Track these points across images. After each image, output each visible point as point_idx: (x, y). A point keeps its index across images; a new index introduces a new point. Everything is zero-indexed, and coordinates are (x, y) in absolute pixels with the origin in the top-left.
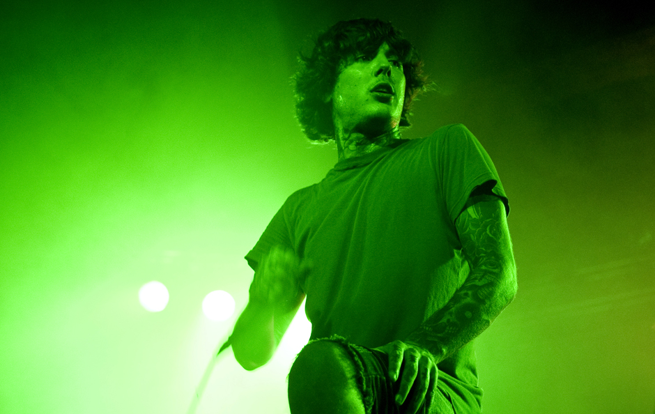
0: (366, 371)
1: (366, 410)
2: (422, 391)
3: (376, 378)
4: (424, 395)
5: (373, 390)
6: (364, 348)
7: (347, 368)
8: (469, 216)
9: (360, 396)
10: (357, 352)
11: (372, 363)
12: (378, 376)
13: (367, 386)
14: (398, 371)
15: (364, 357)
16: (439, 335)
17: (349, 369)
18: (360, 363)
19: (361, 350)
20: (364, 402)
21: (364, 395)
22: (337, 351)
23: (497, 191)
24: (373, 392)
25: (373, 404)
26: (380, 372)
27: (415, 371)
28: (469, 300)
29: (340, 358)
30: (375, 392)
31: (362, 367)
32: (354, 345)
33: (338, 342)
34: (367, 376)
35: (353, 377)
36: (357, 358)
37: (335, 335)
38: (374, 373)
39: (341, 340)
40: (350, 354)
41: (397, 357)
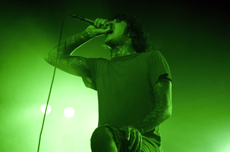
0: (117, 135)
1: (118, 149)
2: (137, 143)
3: (121, 138)
4: (138, 145)
5: (120, 142)
6: (116, 128)
7: (110, 134)
8: (158, 85)
9: (115, 144)
10: (114, 130)
11: (119, 133)
12: (122, 138)
13: (118, 141)
14: (129, 137)
15: (116, 131)
16: (142, 125)
17: (111, 135)
18: (115, 133)
19: (115, 129)
20: (117, 147)
21: (117, 144)
22: (107, 129)
23: (169, 77)
24: (120, 143)
25: (120, 147)
26: (122, 136)
27: (135, 138)
28: (154, 116)
29: (108, 131)
30: (121, 143)
31: (116, 134)
32: (113, 128)
33: (107, 126)
34: (118, 137)
35: (113, 138)
36: (114, 131)
37: (106, 124)
38: (120, 136)
39: (108, 126)
40: (111, 130)
41: (128, 132)
